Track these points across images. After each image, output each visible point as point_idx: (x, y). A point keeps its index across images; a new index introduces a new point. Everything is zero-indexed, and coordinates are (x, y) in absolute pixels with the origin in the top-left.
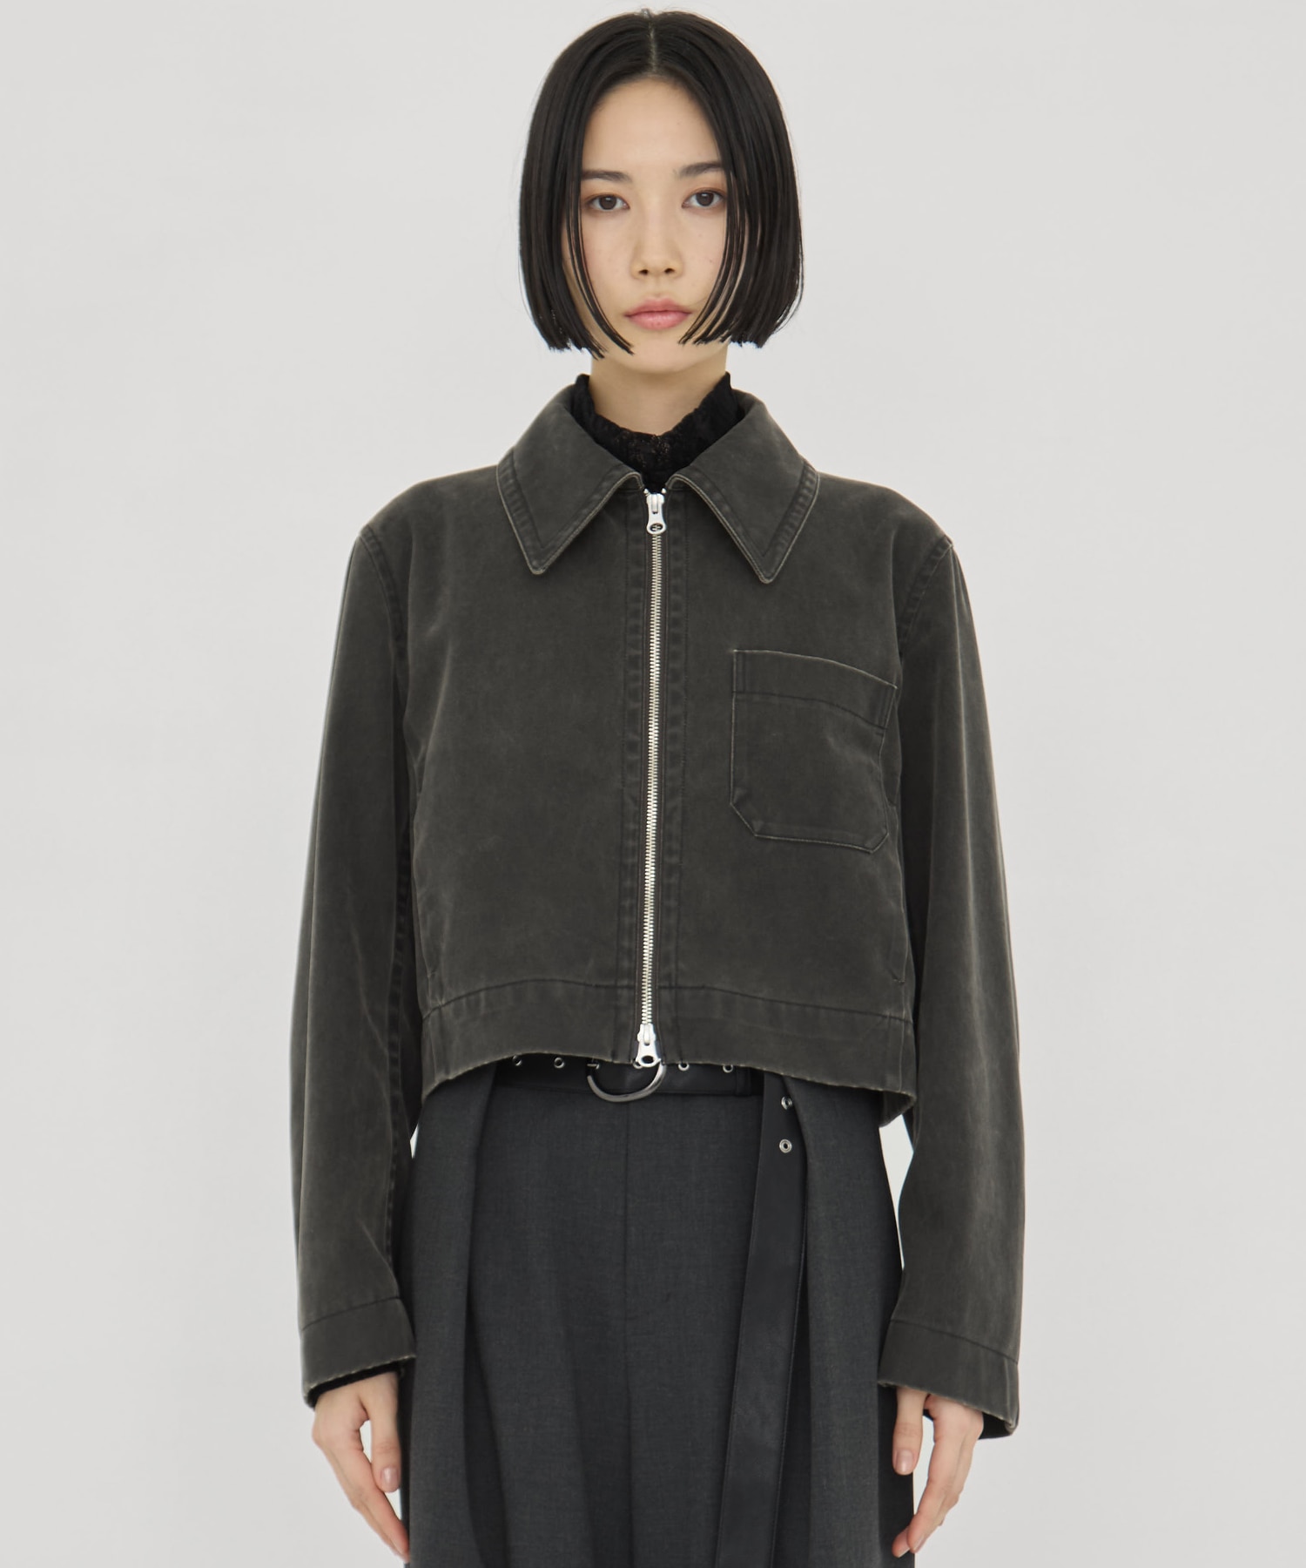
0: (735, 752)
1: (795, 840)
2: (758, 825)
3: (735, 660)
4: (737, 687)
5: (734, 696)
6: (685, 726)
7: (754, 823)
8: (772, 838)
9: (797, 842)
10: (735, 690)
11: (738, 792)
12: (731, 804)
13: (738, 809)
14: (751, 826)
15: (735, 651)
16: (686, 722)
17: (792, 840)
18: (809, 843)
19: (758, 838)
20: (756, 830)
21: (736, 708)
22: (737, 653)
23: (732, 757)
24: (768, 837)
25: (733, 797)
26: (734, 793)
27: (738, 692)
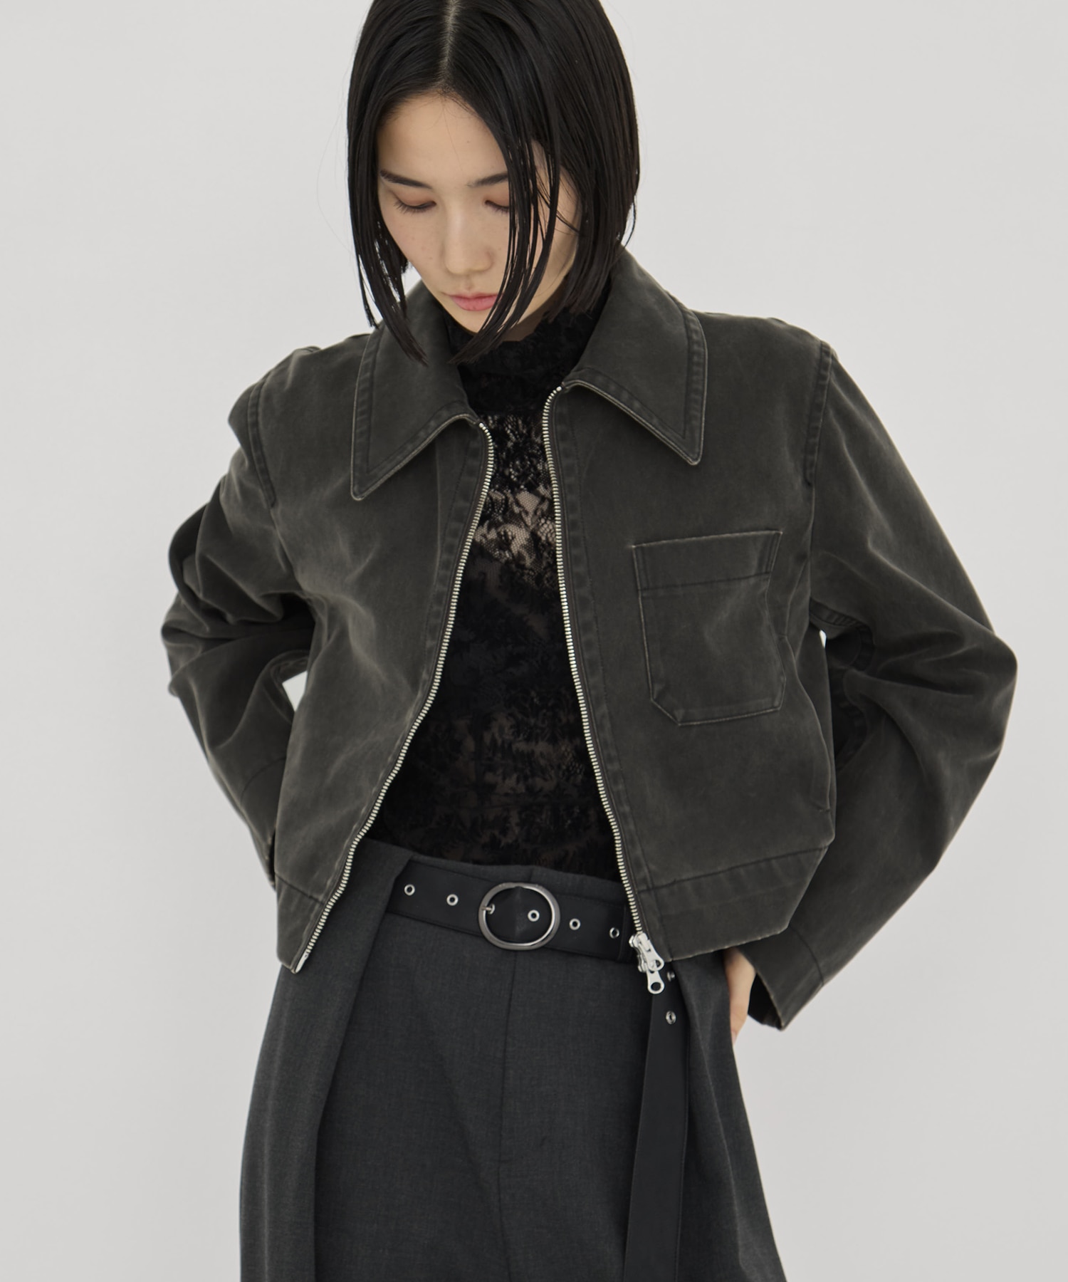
0: (648, 651)
1: (717, 720)
2: (680, 713)
3: (635, 556)
4: (641, 585)
5: (640, 596)
6: (598, 631)
7: (676, 713)
8: (695, 723)
9: (720, 723)
10: (639, 588)
11: (658, 688)
12: (652, 700)
13: (658, 703)
14: (673, 716)
15: (634, 547)
16: (597, 627)
17: (714, 721)
18: (729, 721)
19: (682, 727)
20: (679, 720)
21: (643, 606)
22: (635, 549)
23: (647, 656)
24: (691, 723)
25: (653, 693)
26: (653, 690)
27: (643, 590)
